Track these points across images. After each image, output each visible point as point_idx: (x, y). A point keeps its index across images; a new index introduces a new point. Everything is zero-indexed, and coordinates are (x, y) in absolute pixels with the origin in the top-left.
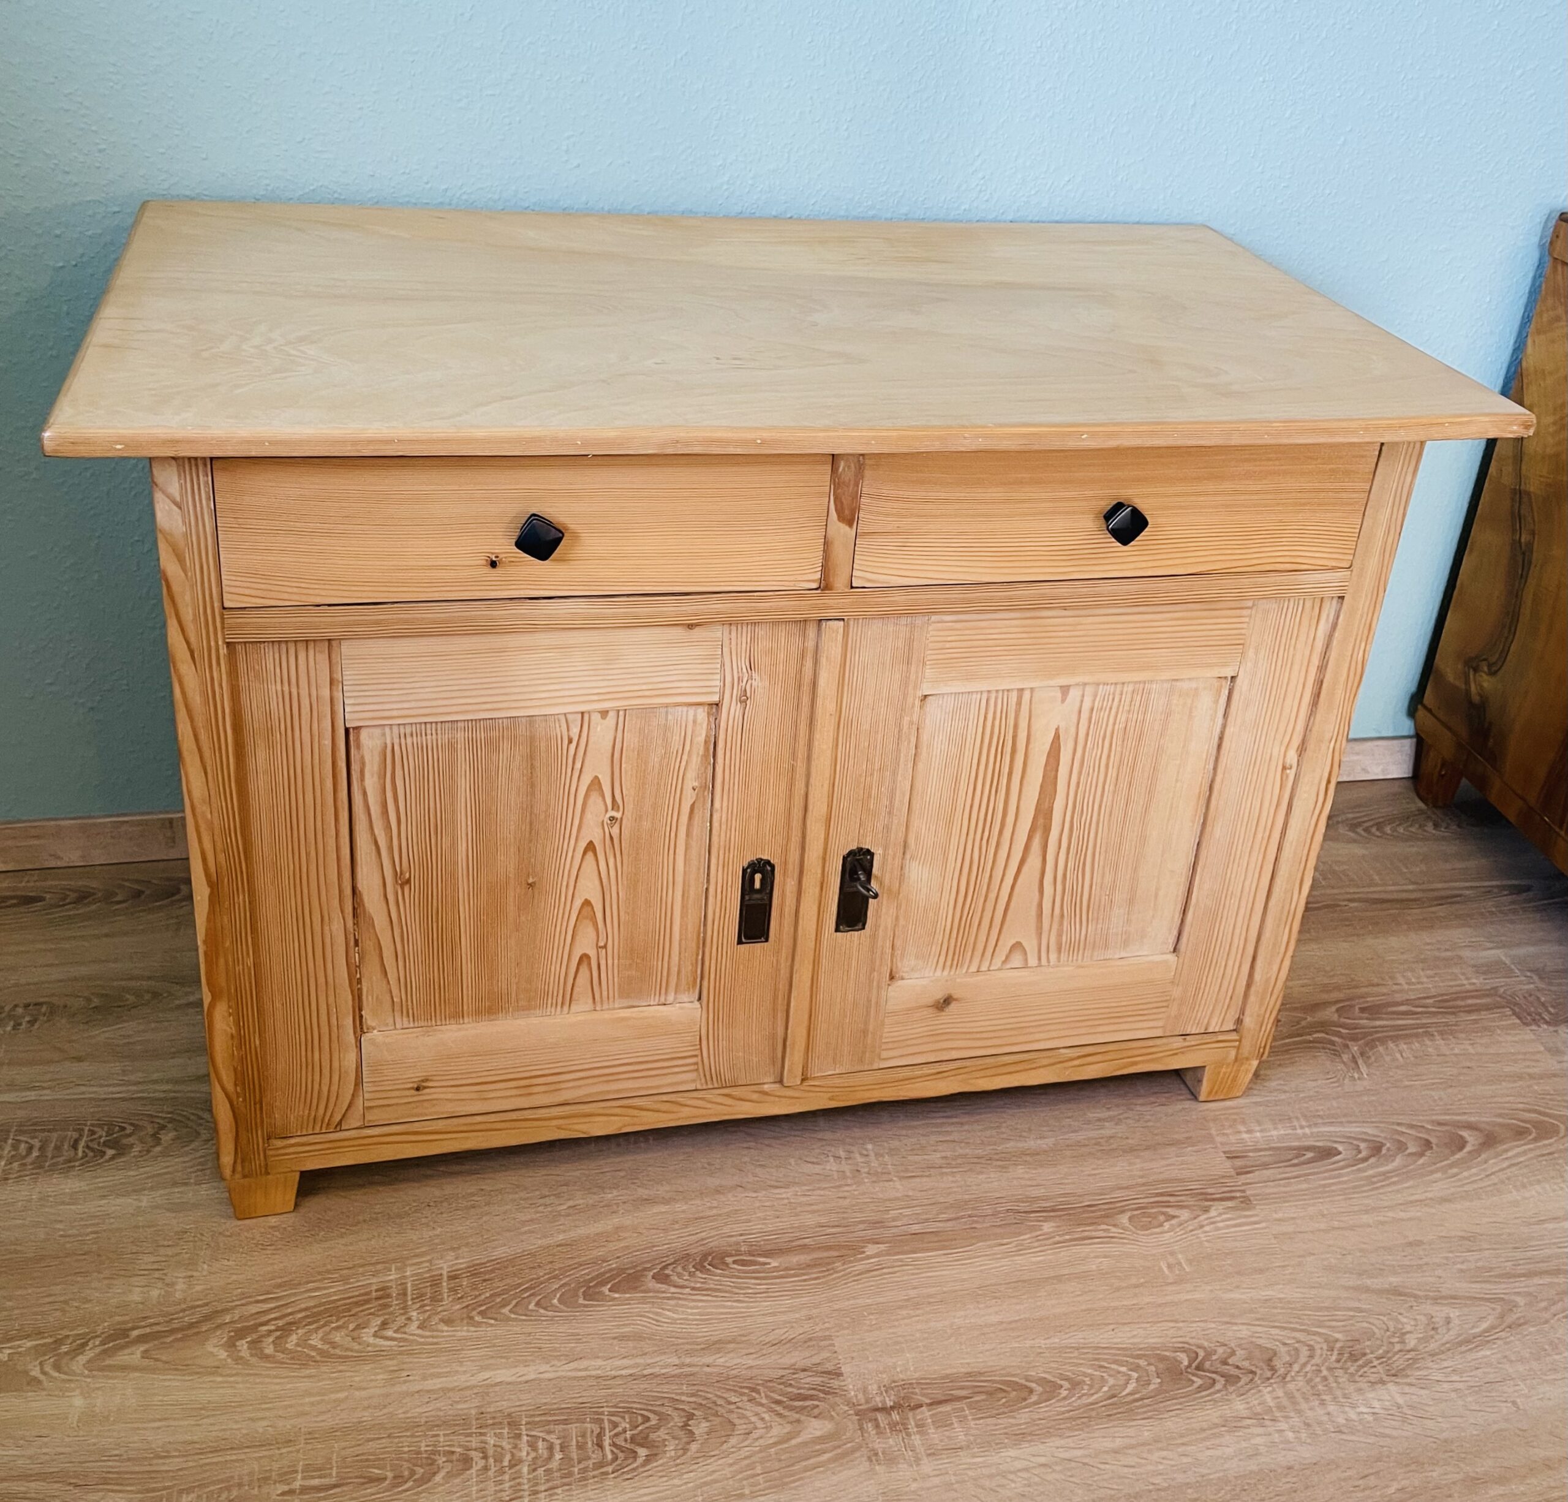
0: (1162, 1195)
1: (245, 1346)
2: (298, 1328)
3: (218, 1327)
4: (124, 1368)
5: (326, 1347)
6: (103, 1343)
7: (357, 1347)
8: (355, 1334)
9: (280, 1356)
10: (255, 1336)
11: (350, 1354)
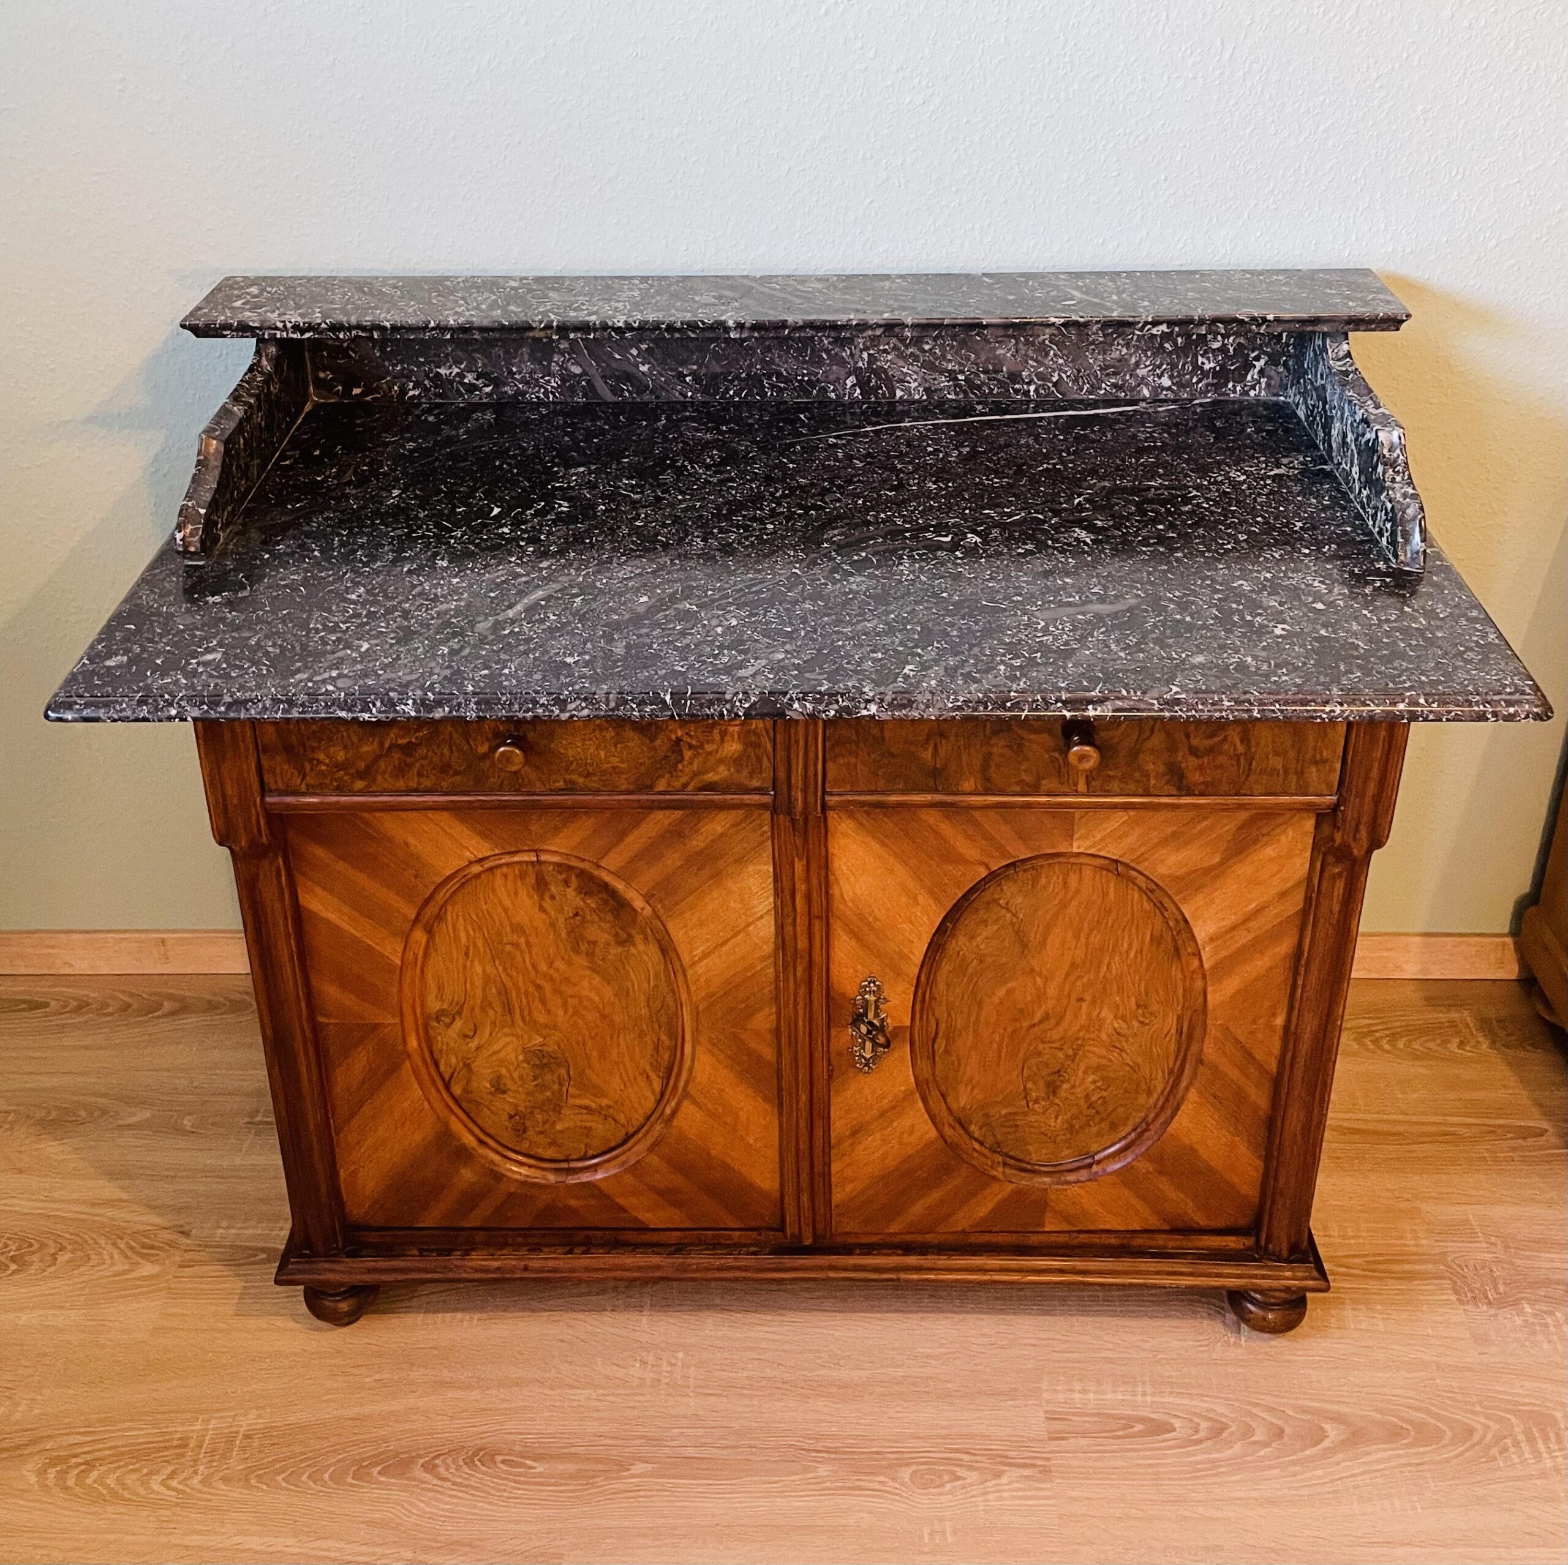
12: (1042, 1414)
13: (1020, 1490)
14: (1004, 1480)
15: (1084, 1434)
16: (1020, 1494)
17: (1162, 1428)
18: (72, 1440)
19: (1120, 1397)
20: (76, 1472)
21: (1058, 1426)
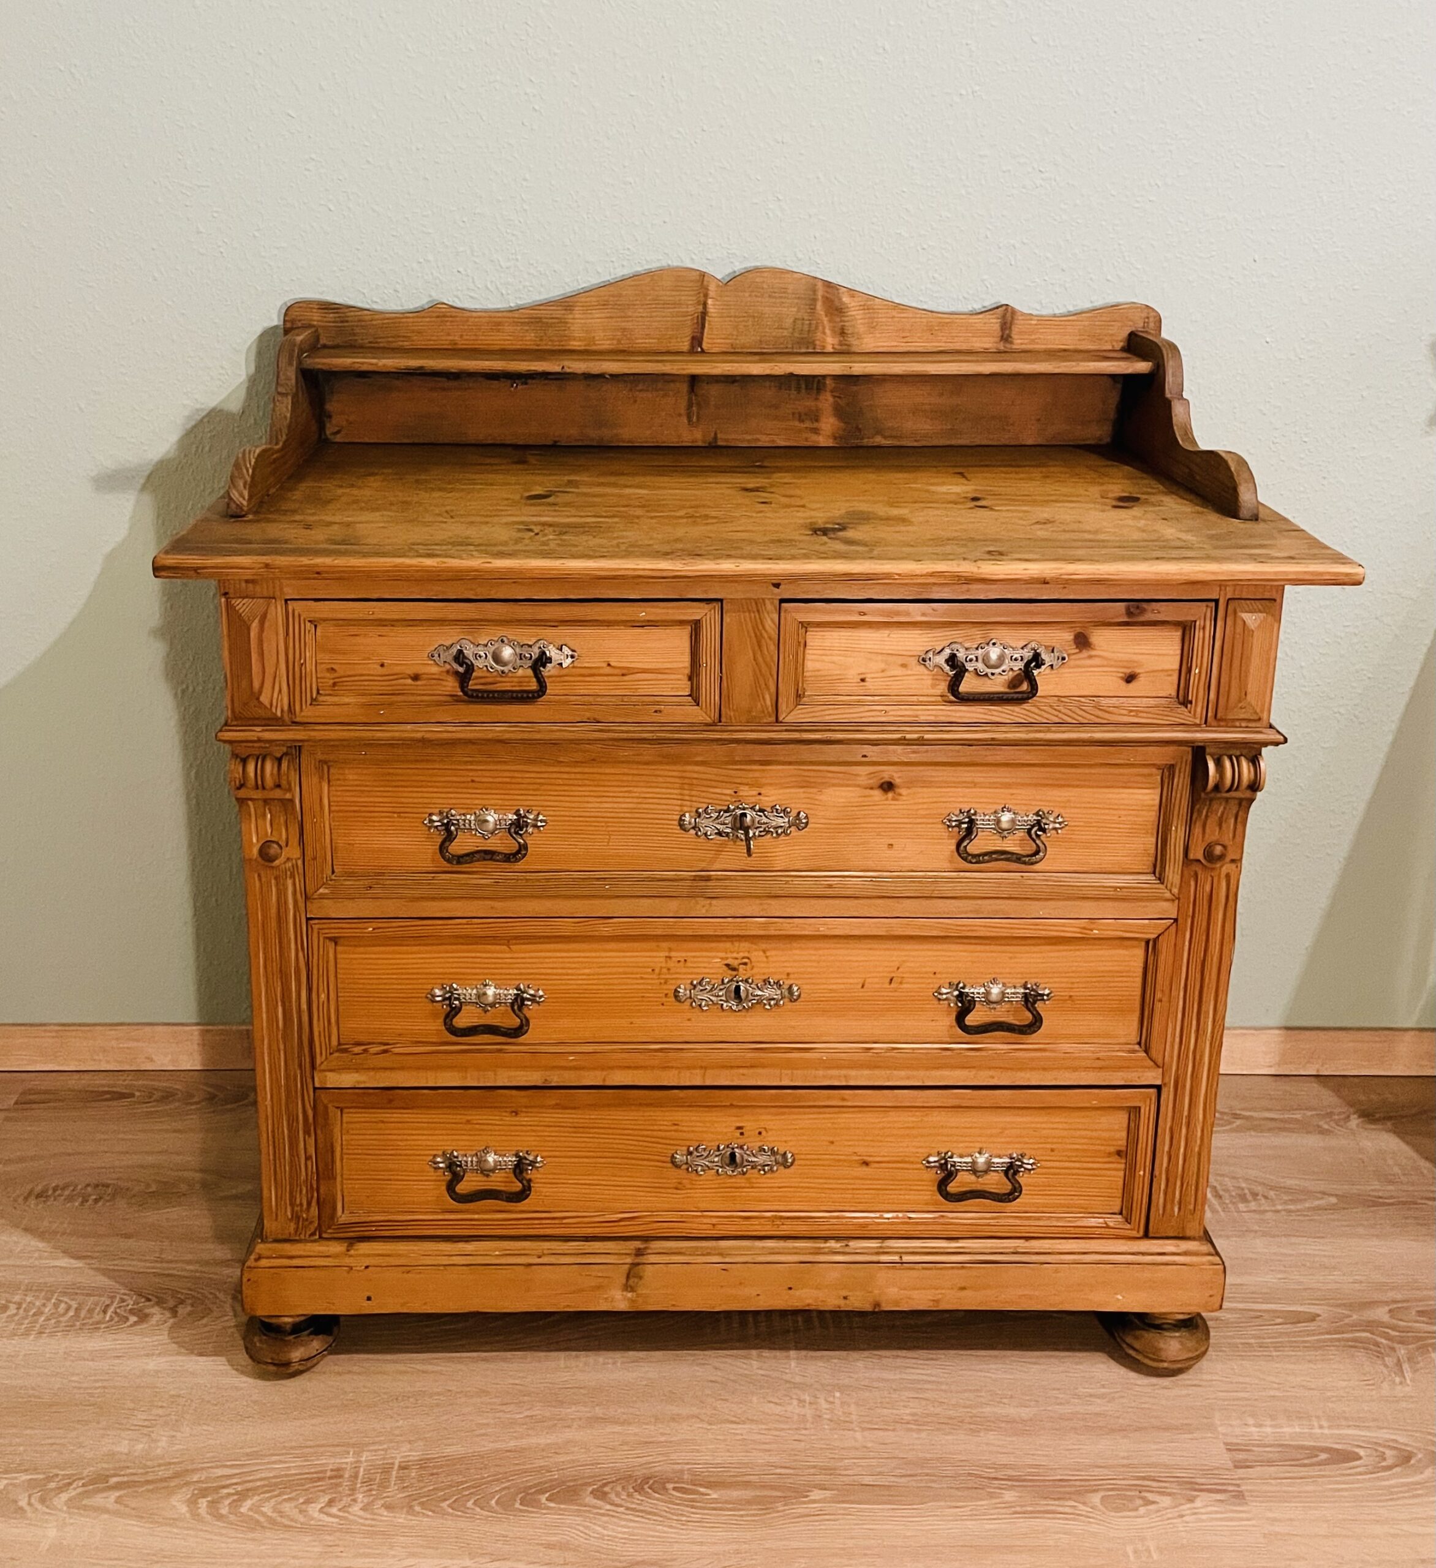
0: (1144, 1478)
1: (205, 1505)
2: (253, 1495)
3: (187, 1484)
4: (97, 1509)
5: (274, 1515)
6: (83, 1485)
7: (301, 1519)
8: (304, 1507)
9: (232, 1517)
10: (216, 1496)
11: (293, 1524)
12: (1222, 1445)
13: (1216, 1512)
14: (1198, 1503)
15: (1270, 1463)
16: (1219, 1516)
17: (1349, 1457)
18: (220, 1472)
19: (1297, 1430)
20: (227, 1502)
21: (1241, 1456)
